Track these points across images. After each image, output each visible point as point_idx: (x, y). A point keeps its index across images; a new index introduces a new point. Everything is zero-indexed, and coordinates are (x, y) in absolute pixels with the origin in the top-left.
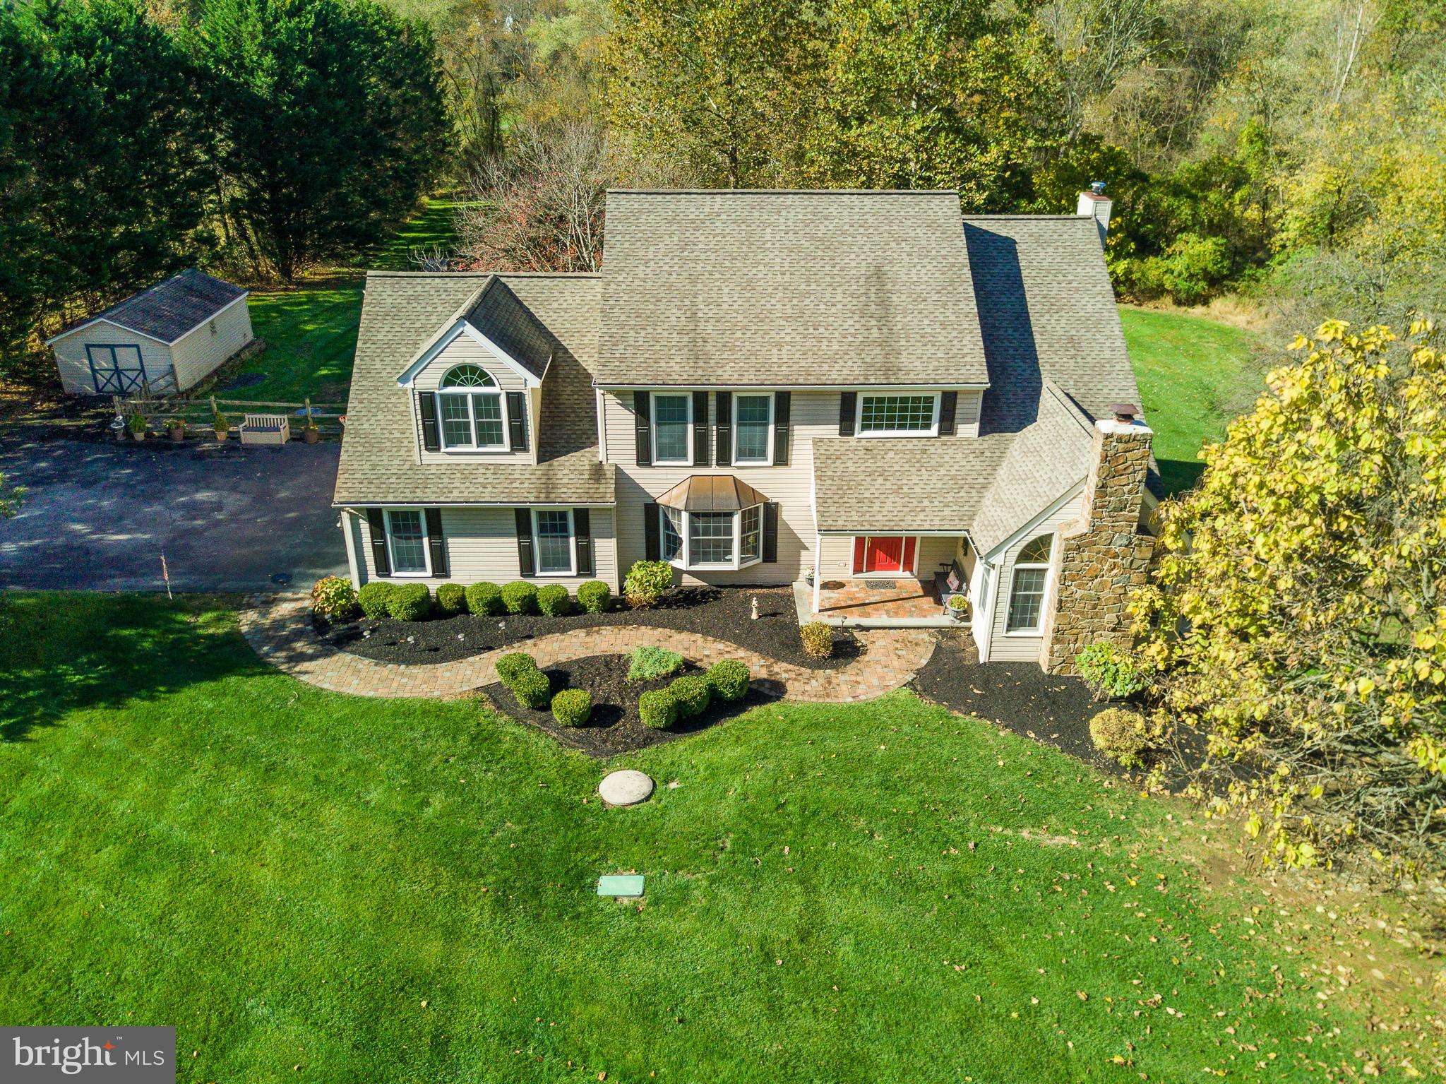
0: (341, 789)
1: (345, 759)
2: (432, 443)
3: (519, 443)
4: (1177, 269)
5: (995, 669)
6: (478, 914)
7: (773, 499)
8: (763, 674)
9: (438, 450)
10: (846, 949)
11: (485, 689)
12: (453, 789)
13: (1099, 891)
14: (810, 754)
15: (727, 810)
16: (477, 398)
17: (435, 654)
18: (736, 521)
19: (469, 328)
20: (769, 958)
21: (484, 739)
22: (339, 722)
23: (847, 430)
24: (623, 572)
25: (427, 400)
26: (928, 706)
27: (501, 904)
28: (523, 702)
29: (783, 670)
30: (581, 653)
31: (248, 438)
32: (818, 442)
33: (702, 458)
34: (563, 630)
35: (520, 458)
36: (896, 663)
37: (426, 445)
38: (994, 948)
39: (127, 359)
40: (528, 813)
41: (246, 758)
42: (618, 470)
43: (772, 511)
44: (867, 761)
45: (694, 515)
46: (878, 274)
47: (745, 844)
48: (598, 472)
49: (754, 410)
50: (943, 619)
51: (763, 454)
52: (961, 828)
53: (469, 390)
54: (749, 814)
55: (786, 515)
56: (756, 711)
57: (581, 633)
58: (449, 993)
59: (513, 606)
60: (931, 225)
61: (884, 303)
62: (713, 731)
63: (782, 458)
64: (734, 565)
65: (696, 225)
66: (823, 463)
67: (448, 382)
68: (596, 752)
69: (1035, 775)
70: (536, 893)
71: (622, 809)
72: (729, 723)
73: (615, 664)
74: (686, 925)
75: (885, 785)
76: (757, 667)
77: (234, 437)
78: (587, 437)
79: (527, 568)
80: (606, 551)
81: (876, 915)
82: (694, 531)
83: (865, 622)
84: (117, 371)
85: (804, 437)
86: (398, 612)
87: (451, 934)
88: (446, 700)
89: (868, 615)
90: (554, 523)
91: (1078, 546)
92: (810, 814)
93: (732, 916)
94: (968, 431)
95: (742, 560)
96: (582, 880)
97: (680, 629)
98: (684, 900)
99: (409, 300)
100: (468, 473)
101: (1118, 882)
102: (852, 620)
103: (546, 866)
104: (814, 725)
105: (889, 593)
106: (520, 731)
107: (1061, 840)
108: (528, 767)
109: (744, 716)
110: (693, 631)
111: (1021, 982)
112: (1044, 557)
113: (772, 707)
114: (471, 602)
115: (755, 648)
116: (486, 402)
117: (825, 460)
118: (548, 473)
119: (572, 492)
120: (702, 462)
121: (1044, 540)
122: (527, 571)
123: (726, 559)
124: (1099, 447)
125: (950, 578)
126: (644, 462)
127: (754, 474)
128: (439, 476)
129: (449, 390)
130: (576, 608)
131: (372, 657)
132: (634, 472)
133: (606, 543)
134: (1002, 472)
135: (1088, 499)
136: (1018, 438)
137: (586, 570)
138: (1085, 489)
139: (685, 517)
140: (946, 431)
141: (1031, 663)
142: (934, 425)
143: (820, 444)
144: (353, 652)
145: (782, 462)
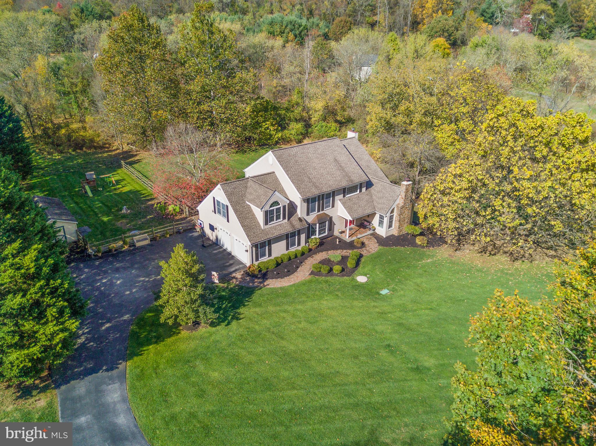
3: (284, 218)
4: (293, 133)
5: (388, 237)
7: (332, 216)
9: (268, 224)
17: (290, 272)
18: (326, 224)
19: (276, 192)
23: (344, 196)
24: (306, 242)
25: (266, 213)
30: (317, 262)
31: (138, 244)
34: (306, 259)
35: (284, 221)
36: (372, 243)
37: (265, 224)
42: (303, 218)
43: (331, 219)
46: (336, 160)
47: (392, 279)
49: (328, 196)
50: (370, 232)
51: (330, 205)
52: (415, 264)
53: (275, 208)
56: (363, 259)
58: (389, 313)
59: (293, 257)
60: (338, 146)
61: (341, 167)
62: (361, 265)
65: (295, 156)
67: (271, 207)
68: (348, 276)
70: (376, 298)
71: (367, 282)
72: (361, 263)
73: (326, 261)
74: (402, 292)
77: (133, 245)
78: (293, 212)
82: (319, 227)
85: (337, 199)
87: (375, 307)
90: (293, 235)
92: (394, 271)
93: (406, 288)
94: (364, 189)
96: (377, 294)
98: (396, 289)
100: (275, 228)
102: (356, 238)
103: (371, 294)
105: (354, 230)
106: (330, 278)
107: (429, 260)
108: (342, 283)
109: (362, 261)
115: (346, 249)
116: (278, 210)
117: (344, 204)
118: (291, 223)
119: (298, 226)
120: (319, 211)
121: (394, 209)
122: (287, 249)
123: (325, 232)
124: (405, 187)
125: (366, 223)
126: (308, 214)
127: (328, 211)
128: (269, 231)
129: (271, 209)
130: (303, 254)
131: (278, 278)
132: (306, 218)
133: (303, 237)
134: (374, 197)
135: (402, 198)
136: (372, 189)
137: (299, 244)
138: (400, 196)
139: (318, 225)
140: (361, 191)
141: (393, 235)
142: (358, 191)
143: (340, 200)
144: (273, 278)
145: (333, 206)
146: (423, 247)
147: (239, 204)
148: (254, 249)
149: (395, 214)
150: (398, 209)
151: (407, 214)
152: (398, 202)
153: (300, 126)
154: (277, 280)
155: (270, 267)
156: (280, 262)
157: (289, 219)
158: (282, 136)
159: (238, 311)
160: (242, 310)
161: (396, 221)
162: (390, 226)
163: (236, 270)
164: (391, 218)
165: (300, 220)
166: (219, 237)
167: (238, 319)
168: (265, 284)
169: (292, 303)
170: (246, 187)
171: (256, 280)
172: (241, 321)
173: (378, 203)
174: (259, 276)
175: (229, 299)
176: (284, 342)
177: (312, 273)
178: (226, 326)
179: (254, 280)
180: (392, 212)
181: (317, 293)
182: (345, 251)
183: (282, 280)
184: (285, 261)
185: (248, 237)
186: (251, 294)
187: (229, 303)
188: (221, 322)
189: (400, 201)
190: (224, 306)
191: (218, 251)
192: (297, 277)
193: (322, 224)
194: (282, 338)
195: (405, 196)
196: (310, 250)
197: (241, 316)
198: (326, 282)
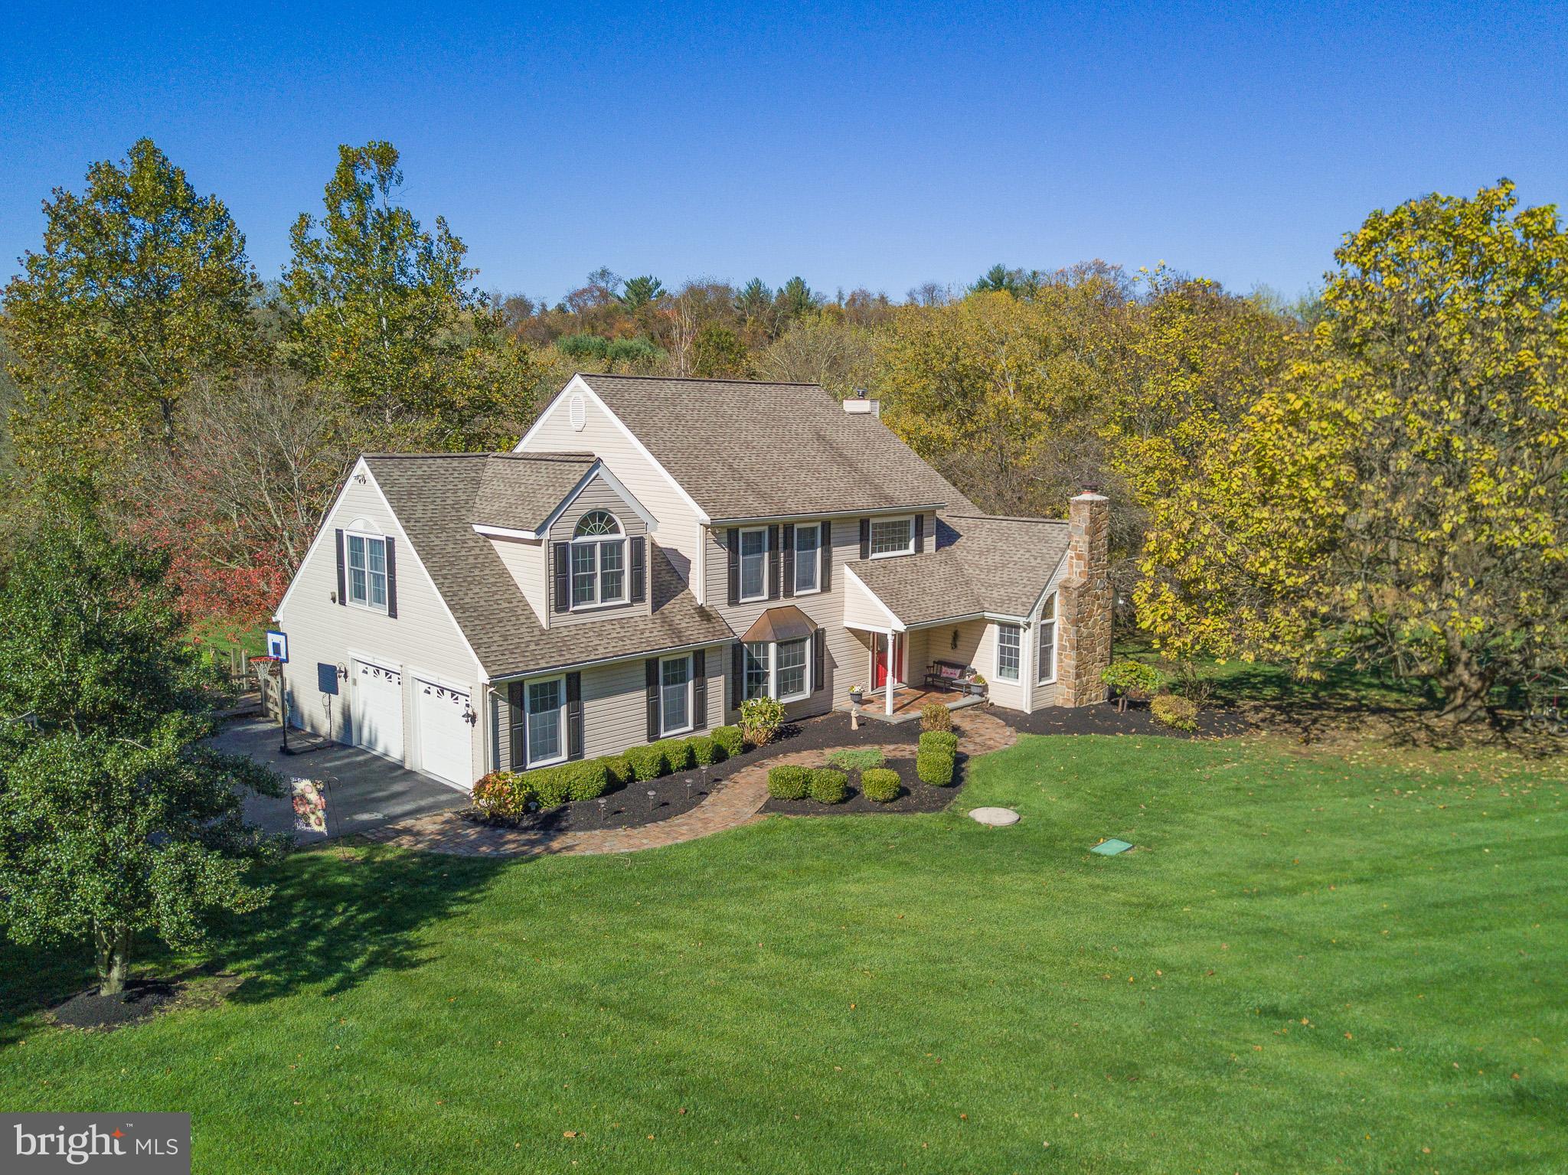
2: (561, 602)
3: (637, 596)
7: (821, 624)
9: (566, 609)
11: (765, 810)
16: (604, 545)
17: (669, 807)
18: (808, 647)
23: (864, 551)
25: (561, 553)
33: (773, 591)
35: (638, 609)
37: (556, 605)
45: (780, 645)
51: (814, 581)
53: (598, 538)
55: (828, 640)
60: (822, 405)
63: (826, 584)
67: (579, 532)
78: (674, 587)
79: (653, 729)
80: (716, 696)
82: (778, 662)
85: (840, 558)
90: (674, 674)
94: (930, 545)
100: (597, 629)
112: (1051, 614)
116: (612, 551)
117: (867, 578)
118: (666, 621)
119: (697, 635)
120: (774, 595)
121: (1052, 596)
122: (653, 734)
123: (800, 688)
124: (1086, 513)
125: (947, 672)
126: (733, 600)
127: (807, 602)
128: (574, 637)
129: (580, 539)
130: (719, 755)
131: (616, 826)
132: (725, 611)
133: (717, 687)
134: (969, 571)
135: (1079, 557)
136: (957, 549)
137: (700, 722)
138: (1069, 553)
139: (772, 647)
140: (919, 548)
141: (1055, 708)
142: (912, 544)
143: (850, 564)
144: (591, 827)
145: (826, 588)
146: (1184, 733)
147: (443, 529)
148: (504, 708)
149: (1058, 620)
150: (1067, 602)
151: (1100, 623)
152: (1062, 574)
154: (613, 832)
155: (576, 793)
156: (622, 775)
157: (657, 606)
159: (412, 935)
160: (425, 933)
161: (1062, 648)
162: (1044, 672)
163: (419, 811)
164: (1046, 632)
165: (704, 614)
166: (356, 713)
167: (399, 964)
168: (555, 845)
169: (692, 898)
170: (477, 483)
171: (511, 837)
172: (421, 970)
173: (990, 586)
174: (525, 824)
175: (368, 897)
176: (669, 1035)
177: (772, 805)
179: (501, 836)
180: (1047, 612)
181: (807, 862)
182: (892, 747)
183: (630, 831)
184: (646, 771)
185: (476, 647)
186: (484, 878)
187: (361, 911)
188: (307, 980)
189: (1072, 570)
190: (336, 922)
191: (346, 761)
192: (706, 822)
193: (788, 645)
194: (659, 1020)
195: (1091, 548)
196: (748, 747)
197: (423, 954)
198: (843, 829)
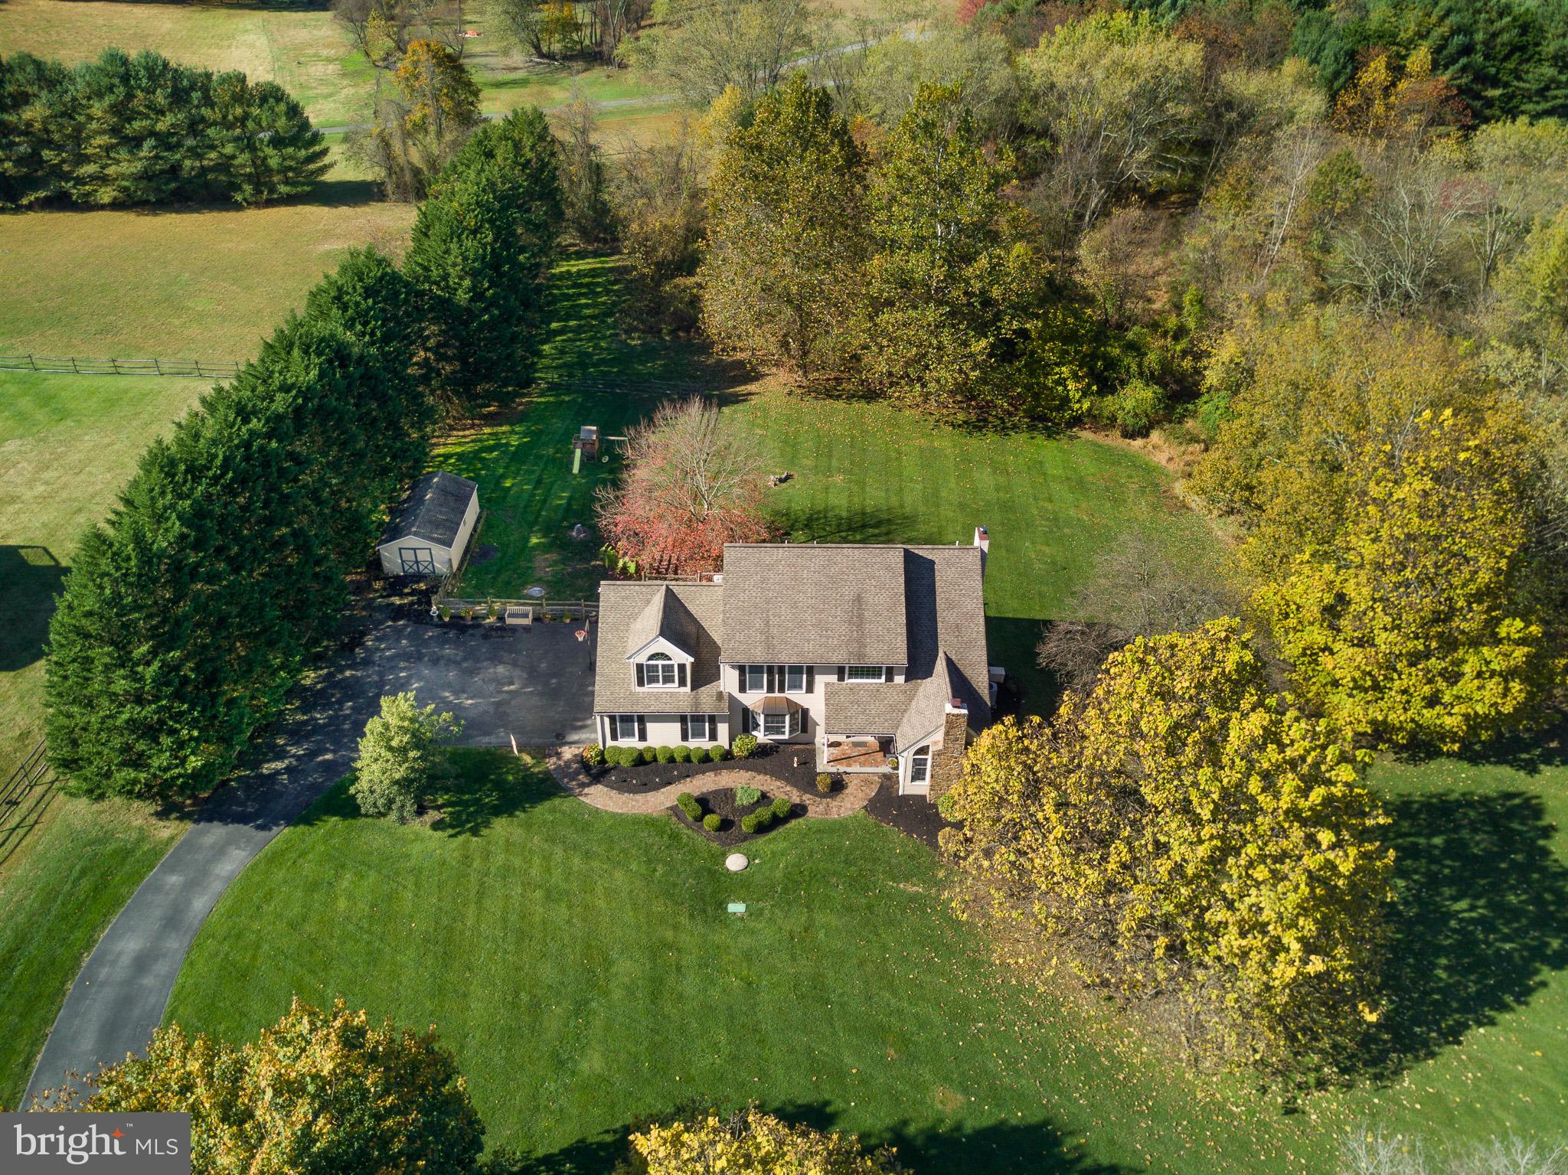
0: (619, 863)
1: (617, 849)
2: (641, 683)
3: (682, 683)
4: (1127, 408)
5: (906, 798)
6: (684, 920)
7: (805, 706)
8: (798, 801)
9: (644, 686)
10: (821, 935)
11: (671, 808)
12: (666, 863)
13: (924, 912)
14: (816, 846)
15: (779, 874)
16: (663, 666)
17: (646, 787)
18: (787, 718)
19: (661, 639)
20: (792, 938)
21: (675, 837)
22: (610, 827)
23: (841, 679)
24: (732, 739)
25: (640, 667)
26: (871, 820)
27: (692, 916)
28: (690, 819)
29: (807, 799)
30: (712, 787)
31: (509, 621)
32: (827, 684)
33: (771, 689)
34: (704, 773)
35: (683, 689)
36: (860, 795)
37: (638, 685)
38: (878, 935)
39: (423, 556)
40: (697, 874)
41: (575, 847)
42: (730, 695)
43: (805, 712)
44: (840, 849)
45: (766, 716)
46: (859, 599)
47: (786, 889)
48: (720, 695)
49: (796, 670)
50: (886, 769)
51: (800, 687)
52: (875, 883)
53: (660, 663)
54: (788, 876)
55: (812, 714)
56: (793, 823)
57: (712, 774)
58: (679, 950)
59: (679, 759)
60: (888, 568)
61: (860, 617)
62: (774, 833)
63: (810, 689)
64: (786, 737)
65: (770, 567)
66: (829, 696)
67: (650, 658)
68: (723, 844)
69: (912, 857)
70: (705, 911)
71: (736, 873)
72: (781, 829)
73: (728, 794)
74: (761, 926)
75: (846, 862)
76: (795, 797)
78: (715, 676)
79: (685, 737)
80: (723, 729)
81: (834, 921)
82: (766, 722)
83: (849, 770)
84: (417, 562)
85: (820, 680)
86: (625, 762)
87: (676, 927)
88: (655, 815)
89: (849, 765)
90: (698, 719)
91: (938, 754)
92: (813, 876)
93: (780, 922)
94: (899, 679)
95: (791, 732)
96: (721, 905)
97: (759, 772)
98: (761, 914)
99: (623, 598)
100: (657, 697)
101: (934, 909)
102: (842, 769)
103: (707, 899)
104: (819, 831)
105: (863, 750)
106: (689, 832)
107: (915, 889)
108: (694, 852)
109: (788, 826)
110: (766, 774)
111: (884, 948)
112: (927, 753)
113: (801, 820)
114: (660, 758)
115: (794, 785)
116: (668, 667)
118: (698, 698)
119: (713, 707)
120: (771, 691)
122: (685, 739)
126: (742, 690)
128: (646, 699)
129: (651, 663)
130: (707, 760)
131: (616, 789)
132: (741, 697)
133: (723, 727)
134: (914, 703)
136: (923, 684)
139: (762, 716)
140: (889, 681)
141: (923, 796)
142: (884, 678)
144: (607, 786)
145: (810, 691)
148: (607, 720)
149: (930, 758)
152: (936, 737)
153: (1150, 394)
155: (622, 763)
156: (648, 759)
157: (692, 690)
158: (1090, 409)
162: (918, 778)
164: (918, 762)
168: (588, 791)
171: (580, 777)
173: (908, 721)
174: (591, 772)
177: (674, 808)
178: (451, 836)
180: (921, 752)
183: (617, 796)
184: (661, 760)
186: (541, 800)
192: (646, 803)
193: (775, 717)
196: (729, 757)
197: (487, 832)
